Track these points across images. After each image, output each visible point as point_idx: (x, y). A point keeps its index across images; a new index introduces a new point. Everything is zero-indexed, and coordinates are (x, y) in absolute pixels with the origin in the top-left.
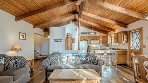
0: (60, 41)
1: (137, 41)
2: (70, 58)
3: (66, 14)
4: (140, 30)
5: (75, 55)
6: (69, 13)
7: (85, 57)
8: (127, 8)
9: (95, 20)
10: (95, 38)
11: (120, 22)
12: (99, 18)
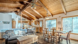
0: (9, 23)
1: (42, 24)
2: (20, 32)
3: (13, 7)
4: (42, 21)
5: (22, 30)
6: (15, 7)
7: (27, 31)
8: (40, 14)
9: (27, 14)
10: (26, 22)
11: (37, 17)
12: (30, 14)
